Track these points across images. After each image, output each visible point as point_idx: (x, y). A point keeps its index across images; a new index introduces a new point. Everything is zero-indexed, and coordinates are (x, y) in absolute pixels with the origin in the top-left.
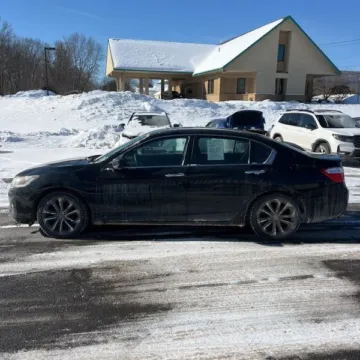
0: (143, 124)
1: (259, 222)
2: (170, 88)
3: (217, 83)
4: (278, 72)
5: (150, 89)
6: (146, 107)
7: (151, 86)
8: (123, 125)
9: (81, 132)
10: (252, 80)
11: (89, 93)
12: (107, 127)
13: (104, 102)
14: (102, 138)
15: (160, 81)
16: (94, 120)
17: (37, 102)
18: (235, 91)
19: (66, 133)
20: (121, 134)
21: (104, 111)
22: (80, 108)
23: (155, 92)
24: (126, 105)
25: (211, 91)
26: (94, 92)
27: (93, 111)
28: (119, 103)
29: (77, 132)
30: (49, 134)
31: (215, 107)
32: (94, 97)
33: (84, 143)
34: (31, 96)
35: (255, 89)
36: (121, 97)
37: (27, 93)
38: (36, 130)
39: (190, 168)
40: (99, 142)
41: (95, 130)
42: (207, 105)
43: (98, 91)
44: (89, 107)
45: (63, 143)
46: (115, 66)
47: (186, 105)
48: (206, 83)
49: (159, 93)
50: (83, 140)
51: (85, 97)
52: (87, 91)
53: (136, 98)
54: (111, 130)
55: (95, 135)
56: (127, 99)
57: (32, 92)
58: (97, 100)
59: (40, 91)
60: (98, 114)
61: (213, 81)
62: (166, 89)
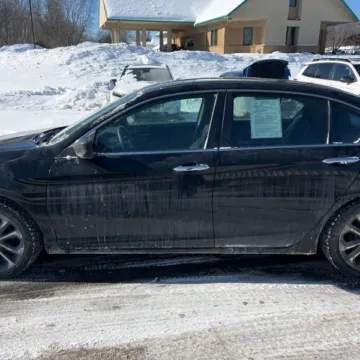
0: (139, 79)
1: (342, 249)
2: (169, 41)
3: (221, 33)
4: (289, 19)
5: (148, 43)
6: (144, 60)
7: (149, 40)
8: (115, 81)
9: (68, 91)
10: (260, 30)
11: (79, 45)
12: (98, 85)
13: (96, 56)
14: (92, 97)
15: (158, 33)
16: (85, 77)
17: (21, 56)
18: (242, 43)
19: (51, 92)
20: (111, 92)
21: (96, 65)
22: (68, 63)
23: (153, 46)
24: (120, 58)
25: (215, 43)
26: (83, 44)
27: (84, 67)
28: (112, 57)
29: (63, 90)
30: (30, 94)
31: (221, 59)
32: (84, 50)
33: (71, 104)
34: (17, 50)
35: (263, 40)
36: (115, 50)
37: (12, 47)
38: (17, 89)
39: (219, 153)
40: (88, 103)
41: (84, 89)
42: (212, 58)
43: (88, 43)
44: (79, 62)
45: (48, 104)
46: (109, 16)
47: (188, 58)
48: (209, 34)
49: (158, 47)
50: (70, 100)
51: (74, 50)
52: (76, 44)
53: (132, 50)
54: (103, 88)
55: (84, 94)
56: (122, 52)
57: (17, 46)
58: (87, 54)
59: (26, 45)
60: (89, 69)
61: (216, 31)
62: (165, 42)
